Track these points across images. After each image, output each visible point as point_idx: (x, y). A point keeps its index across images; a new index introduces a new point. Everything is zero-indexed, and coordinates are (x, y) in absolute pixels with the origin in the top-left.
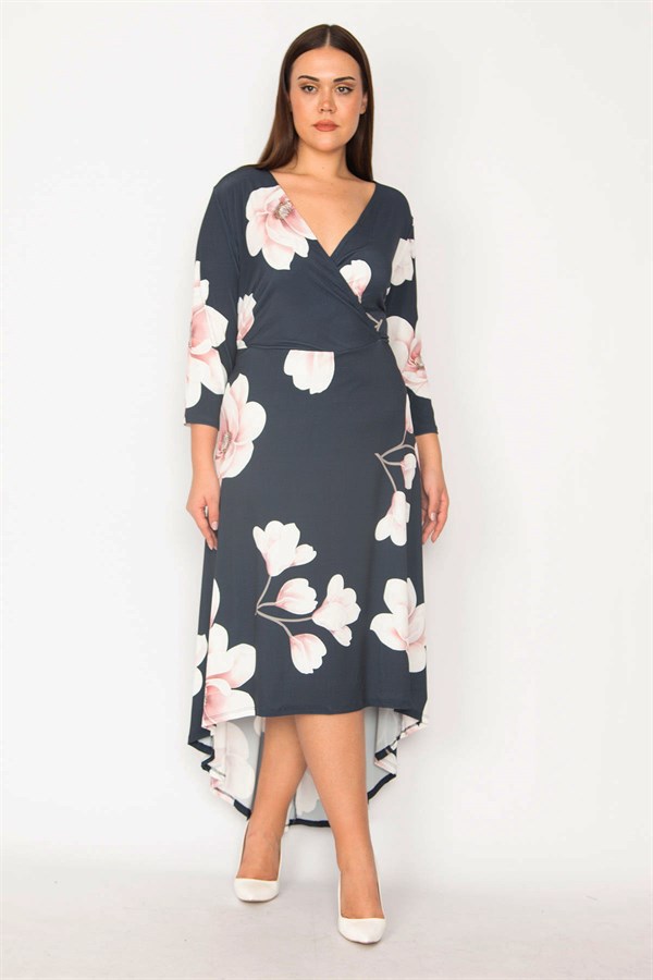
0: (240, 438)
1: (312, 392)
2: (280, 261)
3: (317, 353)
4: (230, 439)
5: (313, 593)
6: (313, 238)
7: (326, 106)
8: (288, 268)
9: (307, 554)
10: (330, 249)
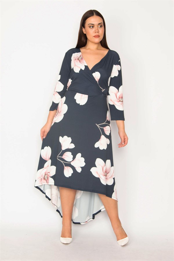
0: (61, 112)
1: (80, 105)
2: (77, 70)
3: (83, 95)
4: (58, 112)
5: (72, 156)
6: (86, 65)
7: (97, 31)
8: (79, 72)
9: (72, 146)
10: (90, 68)
